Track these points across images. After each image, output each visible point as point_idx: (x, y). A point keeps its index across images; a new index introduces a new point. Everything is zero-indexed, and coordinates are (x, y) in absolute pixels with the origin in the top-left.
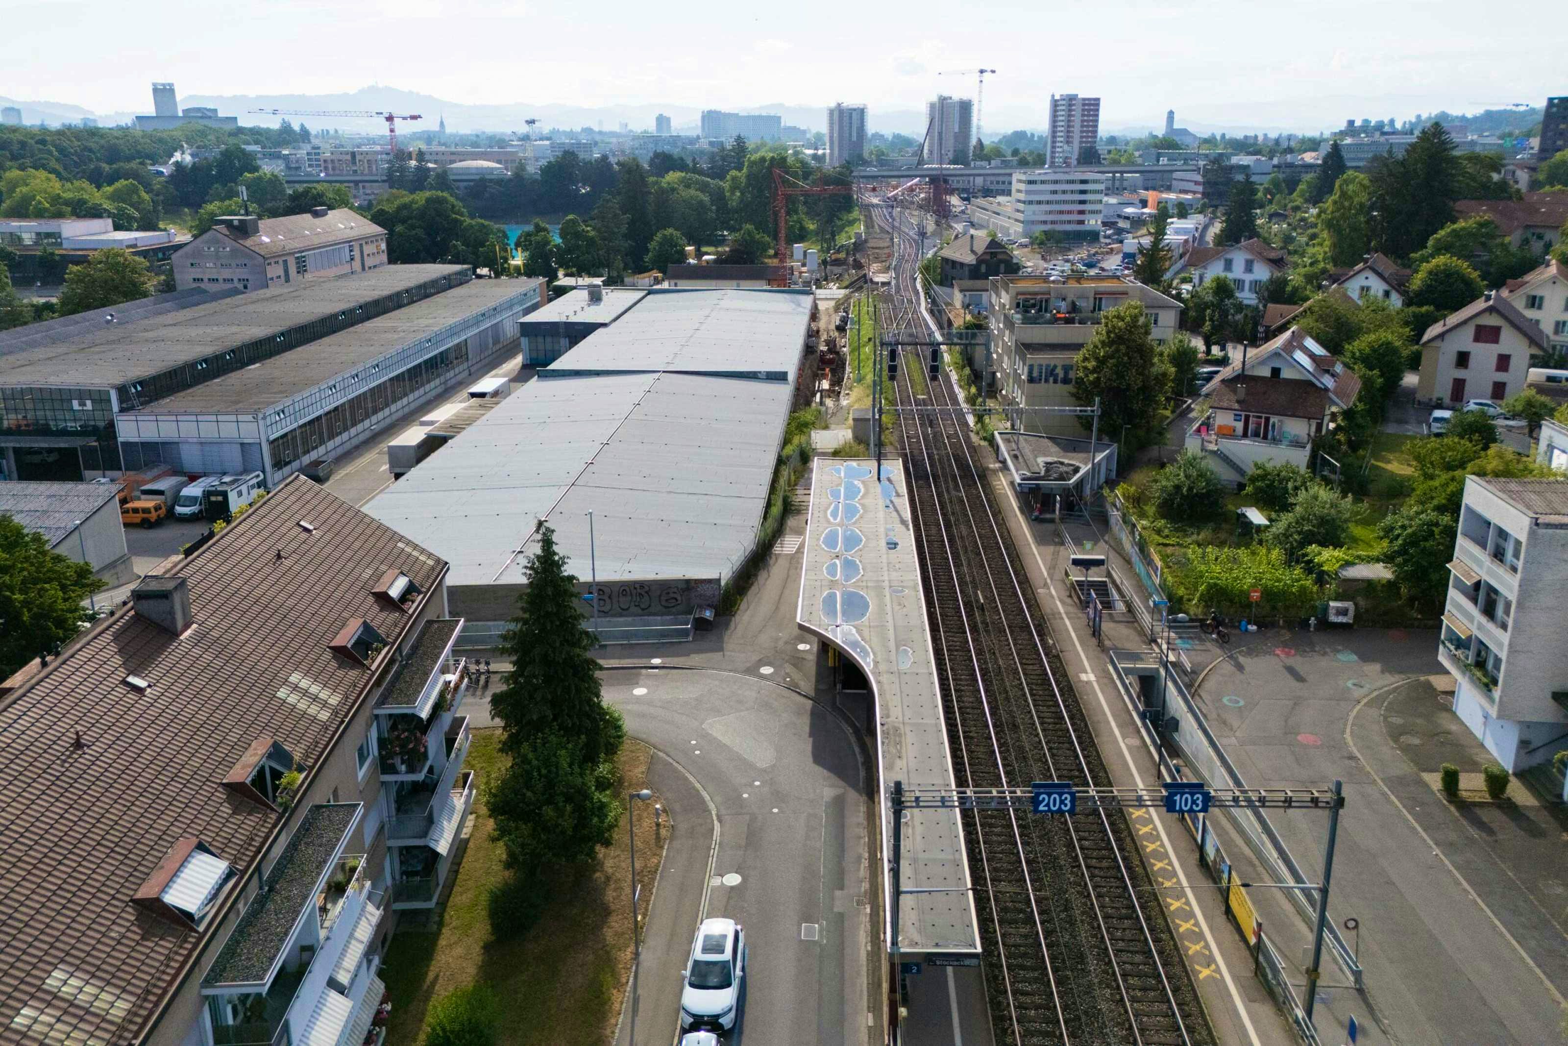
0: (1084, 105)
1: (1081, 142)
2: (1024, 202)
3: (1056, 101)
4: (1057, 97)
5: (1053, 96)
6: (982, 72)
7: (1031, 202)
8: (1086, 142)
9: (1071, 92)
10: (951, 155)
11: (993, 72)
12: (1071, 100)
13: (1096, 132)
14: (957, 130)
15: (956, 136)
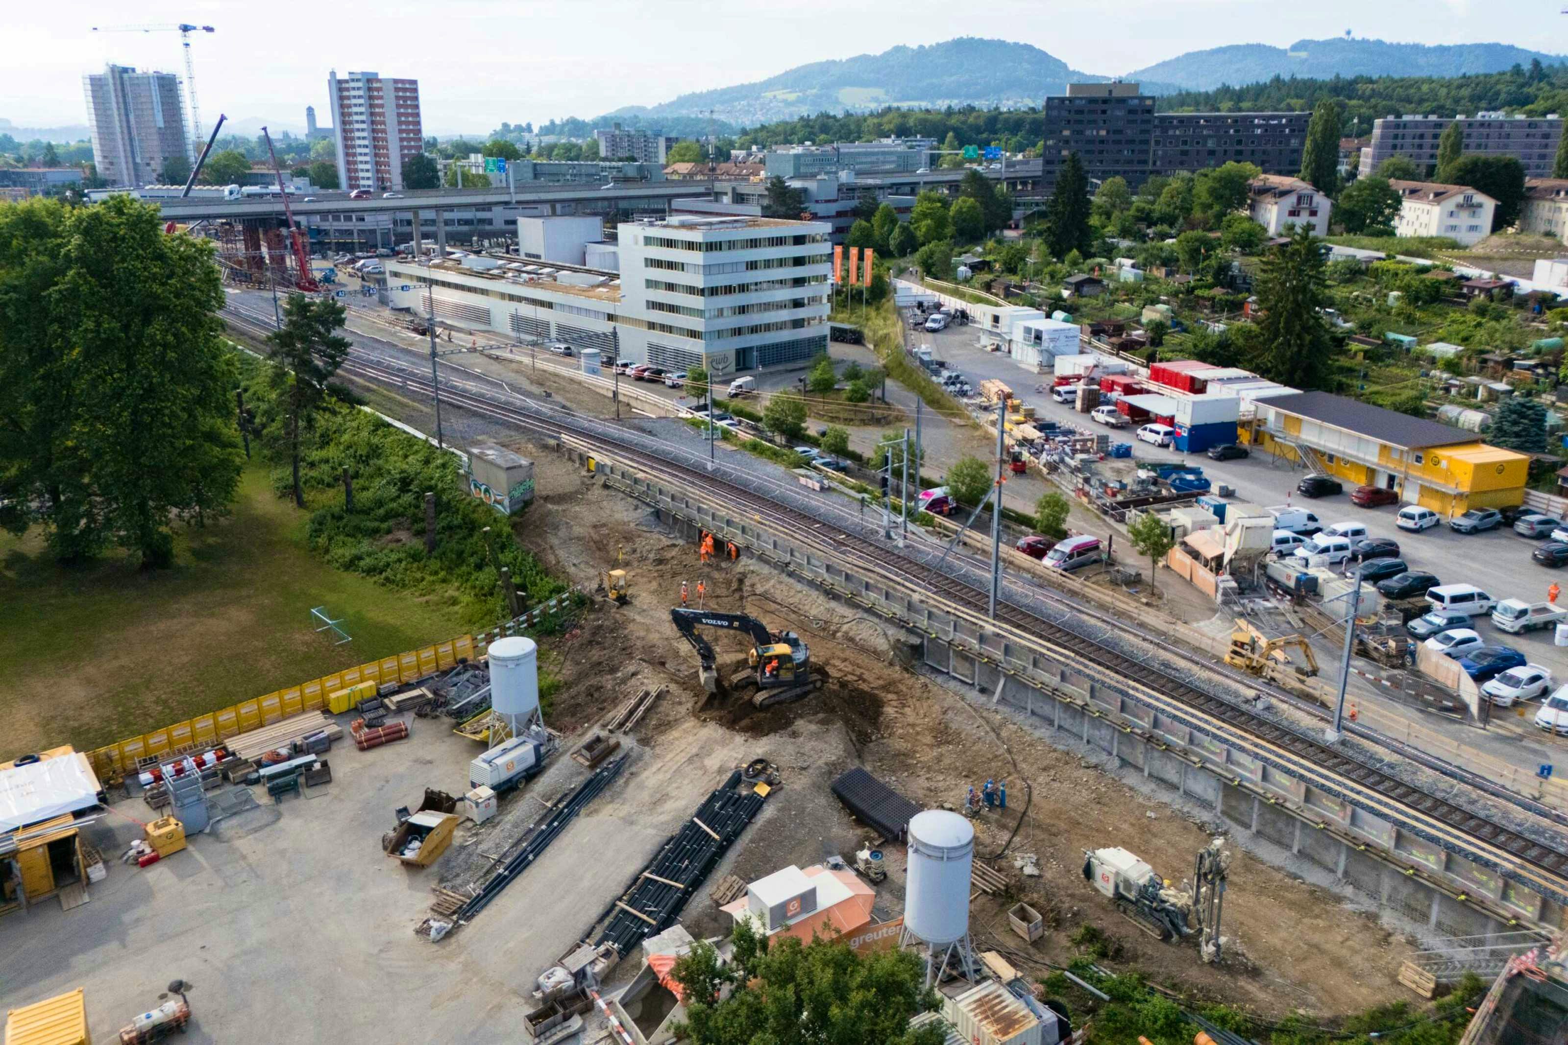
0: (397, 90)
1: (402, 148)
2: (702, 292)
3: (340, 82)
4: (342, 75)
5: (333, 74)
6: (185, 29)
7: (713, 291)
8: (410, 148)
9: (370, 69)
10: (157, 165)
11: (209, 29)
12: (369, 81)
13: (420, 131)
14: (161, 124)
15: (161, 132)
